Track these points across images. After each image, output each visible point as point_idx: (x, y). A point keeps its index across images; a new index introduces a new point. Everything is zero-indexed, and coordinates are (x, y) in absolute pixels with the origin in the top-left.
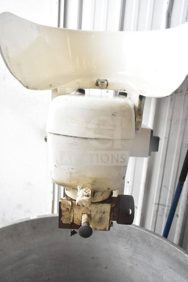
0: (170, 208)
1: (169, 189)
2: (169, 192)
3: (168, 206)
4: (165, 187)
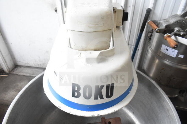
0: (134, 46)
1: (135, 36)
2: (134, 38)
3: (134, 45)
4: (132, 35)
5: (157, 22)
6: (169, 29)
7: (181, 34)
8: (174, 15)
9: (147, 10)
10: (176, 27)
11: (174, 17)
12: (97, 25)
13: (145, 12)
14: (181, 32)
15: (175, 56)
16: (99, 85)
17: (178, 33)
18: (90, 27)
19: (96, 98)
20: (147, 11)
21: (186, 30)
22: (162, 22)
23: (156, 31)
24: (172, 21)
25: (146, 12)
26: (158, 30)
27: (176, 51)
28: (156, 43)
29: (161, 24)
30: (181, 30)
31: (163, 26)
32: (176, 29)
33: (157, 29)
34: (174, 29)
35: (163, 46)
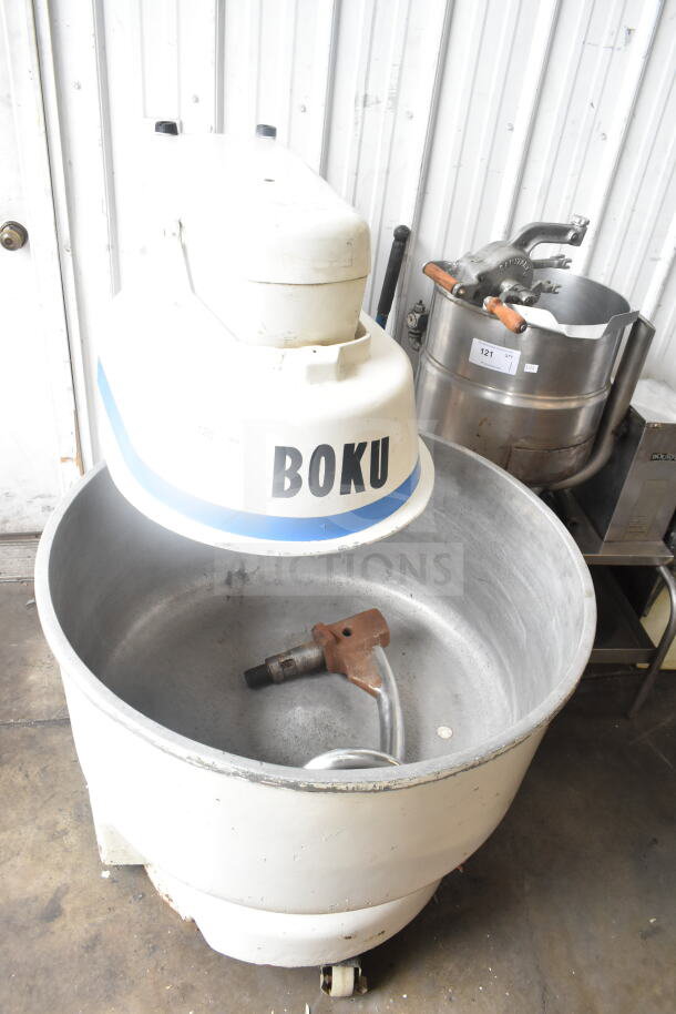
5: (450, 266)
6: (486, 286)
7: (524, 299)
8: (495, 243)
9: (396, 231)
10: (504, 279)
11: (495, 250)
12: (335, 264)
13: (389, 241)
14: (523, 293)
15: (513, 372)
16: (354, 445)
17: (513, 294)
18: (317, 270)
19: (346, 490)
20: (396, 236)
21: (533, 287)
22: (464, 265)
23: (455, 292)
24: (493, 261)
25: (392, 239)
26: (462, 287)
27: (517, 354)
28: (450, 337)
29: (464, 272)
30: (520, 288)
31: (472, 277)
32: (506, 286)
33: (456, 287)
34: (499, 286)
35: (477, 344)
